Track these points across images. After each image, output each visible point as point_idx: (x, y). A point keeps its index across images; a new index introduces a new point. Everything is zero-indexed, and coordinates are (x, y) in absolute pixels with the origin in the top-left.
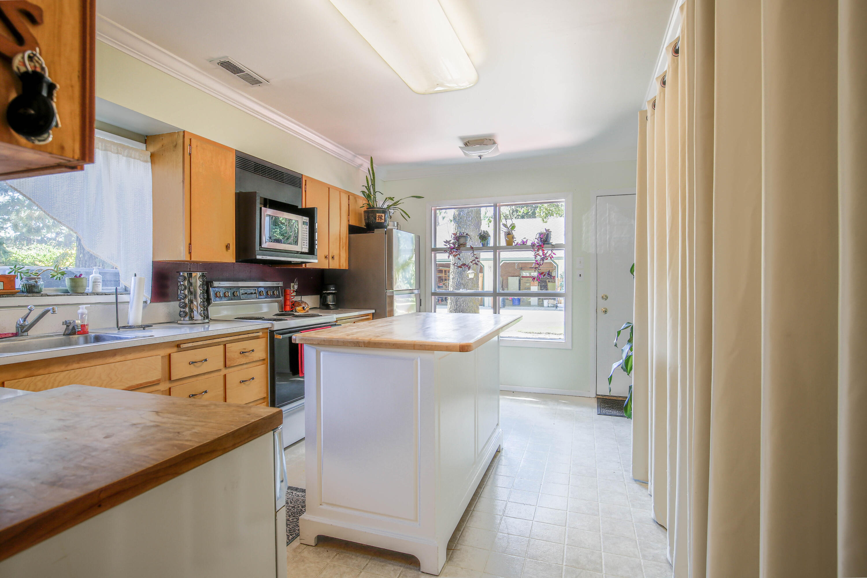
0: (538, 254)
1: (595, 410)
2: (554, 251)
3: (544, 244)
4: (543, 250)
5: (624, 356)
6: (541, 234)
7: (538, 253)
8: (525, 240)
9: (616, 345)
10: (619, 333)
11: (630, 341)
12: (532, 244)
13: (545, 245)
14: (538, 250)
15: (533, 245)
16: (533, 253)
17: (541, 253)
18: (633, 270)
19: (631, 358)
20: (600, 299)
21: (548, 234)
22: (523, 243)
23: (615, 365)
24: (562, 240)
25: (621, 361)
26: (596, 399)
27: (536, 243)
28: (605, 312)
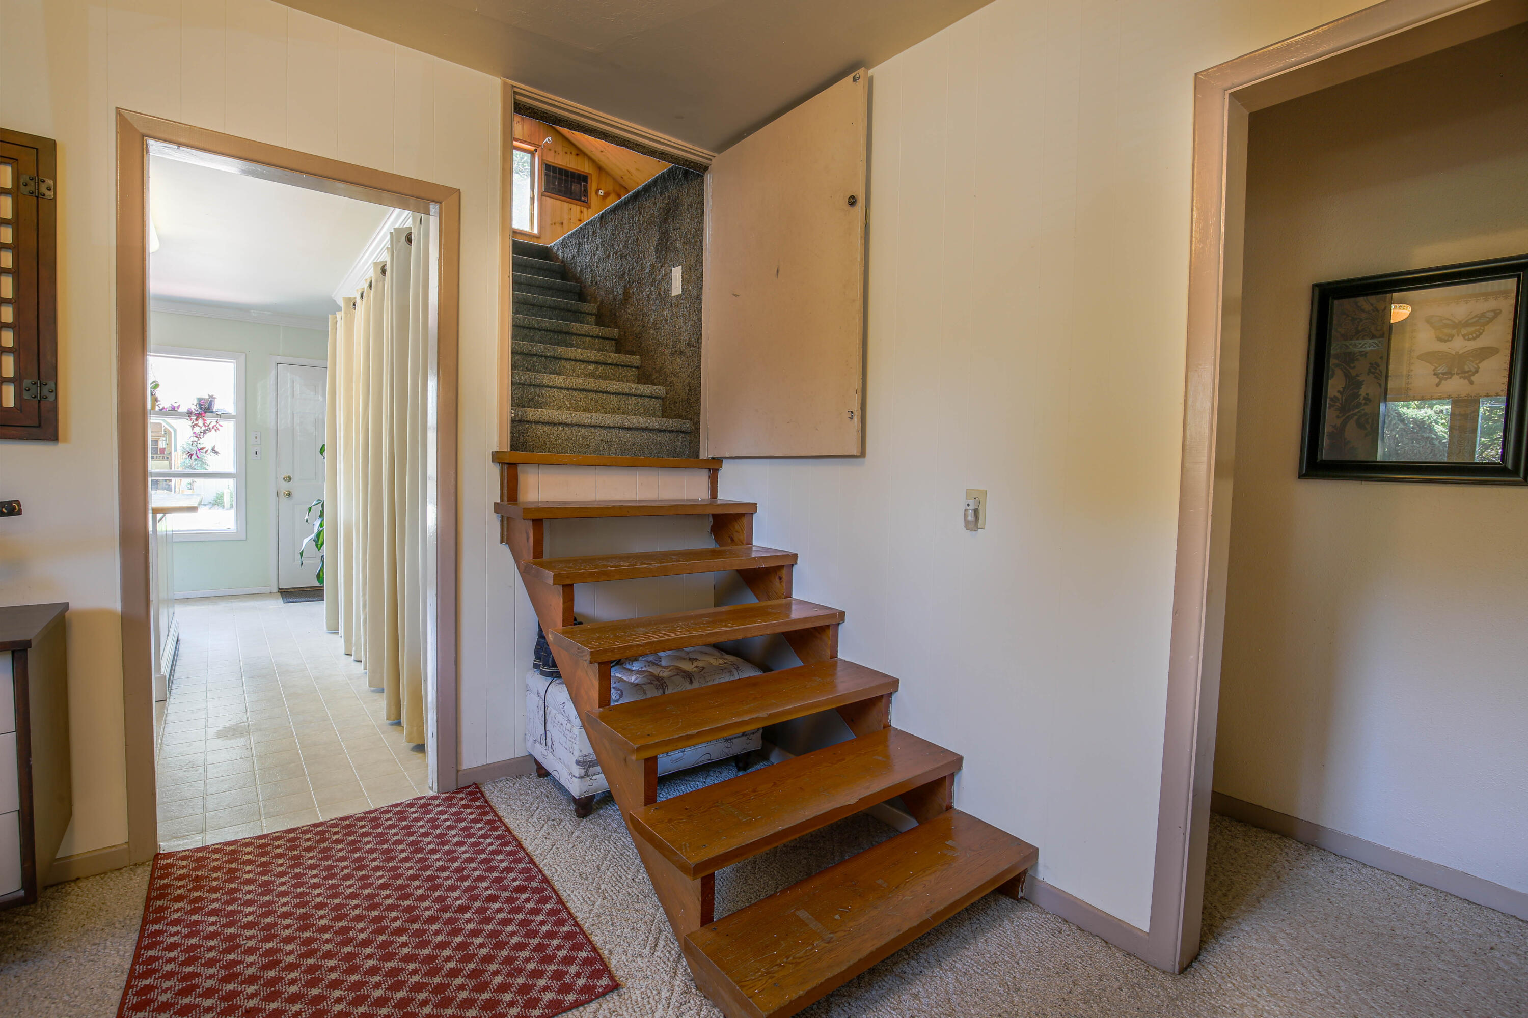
0: (196, 425)
1: (281, 601)
2: (220, 423)
3: (205, 413)
4: (204, 420)
5: (316, 531)
6: (200, 400)
7: (197, 422)
8: (176, 405)
9: (307, 521)
10: (310, 509)
11: (322, 515)
12: (188, 410)
13: (207, 414)
14: (197, 420)
15: (190, 413)
16: (190, 423)
17: (200, 422)
18: (323, 450)
19: (322, 533)
20: (282, 481)
21: (211, 401)
22: (173, 409)
23: (306, 541)
24: (231, 409)
25: (313, 535)
26: (279, 594)
27: (194, 411)
28: (289, 495)
